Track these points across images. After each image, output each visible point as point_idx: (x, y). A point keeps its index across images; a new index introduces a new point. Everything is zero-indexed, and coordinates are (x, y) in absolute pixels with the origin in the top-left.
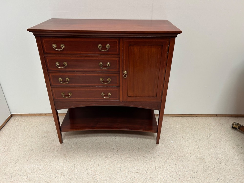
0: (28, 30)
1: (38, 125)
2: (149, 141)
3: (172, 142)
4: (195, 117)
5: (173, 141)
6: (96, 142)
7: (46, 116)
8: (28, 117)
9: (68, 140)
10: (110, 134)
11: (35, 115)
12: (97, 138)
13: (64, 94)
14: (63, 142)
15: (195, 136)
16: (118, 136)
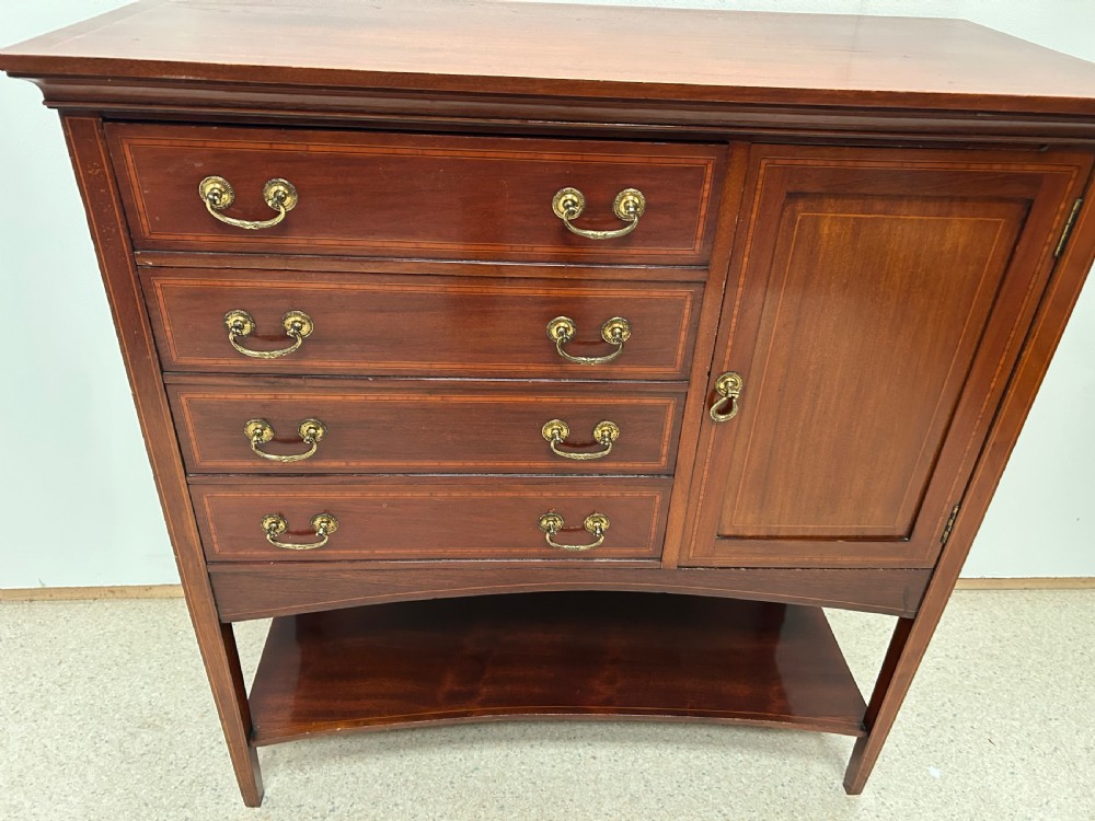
1: (101, 665)
2: (798, 767)
3: (934, 778)
4: (1018, 593)
5: (938, 765)
6: (476, 789)
7: (152, 597)
8: (36, 605)
9: (299, 776)
10: (552, 727)
11: (78, 595)
12: (476, 754)
13: (282, 525)
14: (268, 792)
15: (1053, 724)
16: (606, 739)
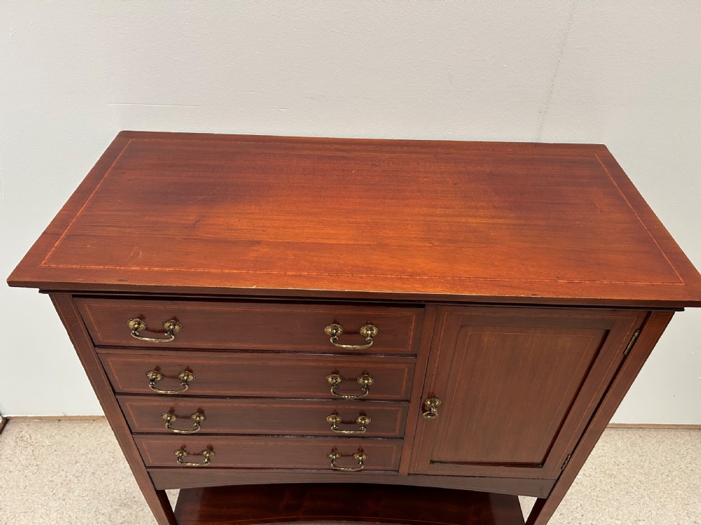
0: (12, 283)
11: (84, 418)
